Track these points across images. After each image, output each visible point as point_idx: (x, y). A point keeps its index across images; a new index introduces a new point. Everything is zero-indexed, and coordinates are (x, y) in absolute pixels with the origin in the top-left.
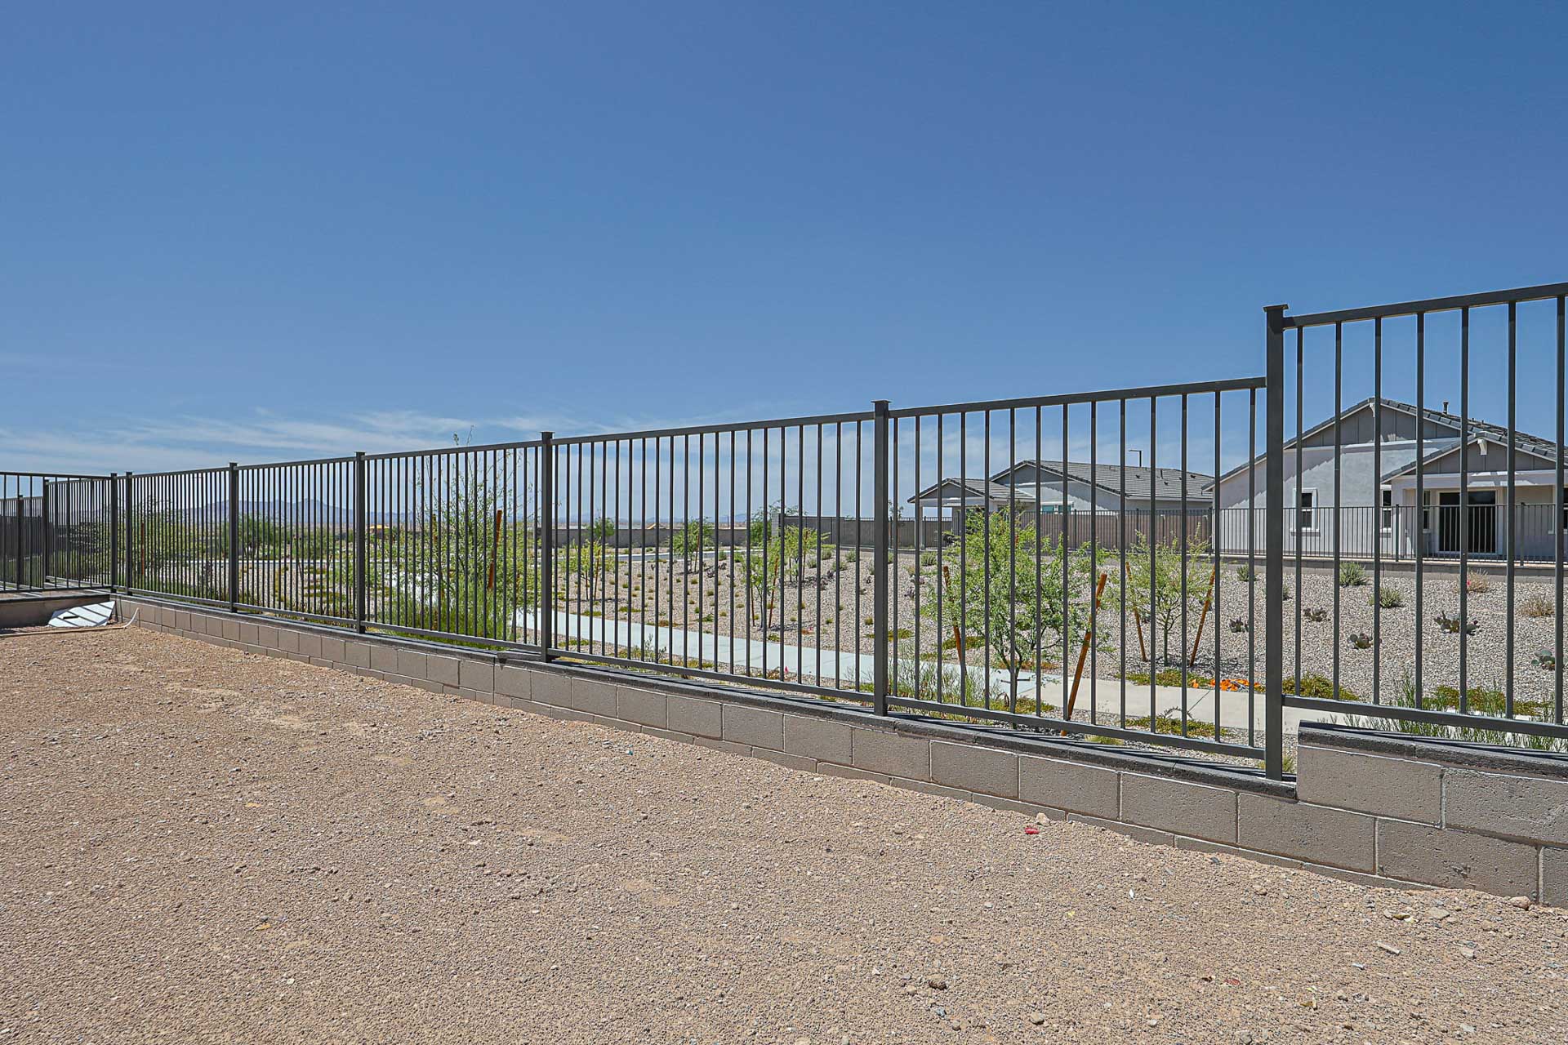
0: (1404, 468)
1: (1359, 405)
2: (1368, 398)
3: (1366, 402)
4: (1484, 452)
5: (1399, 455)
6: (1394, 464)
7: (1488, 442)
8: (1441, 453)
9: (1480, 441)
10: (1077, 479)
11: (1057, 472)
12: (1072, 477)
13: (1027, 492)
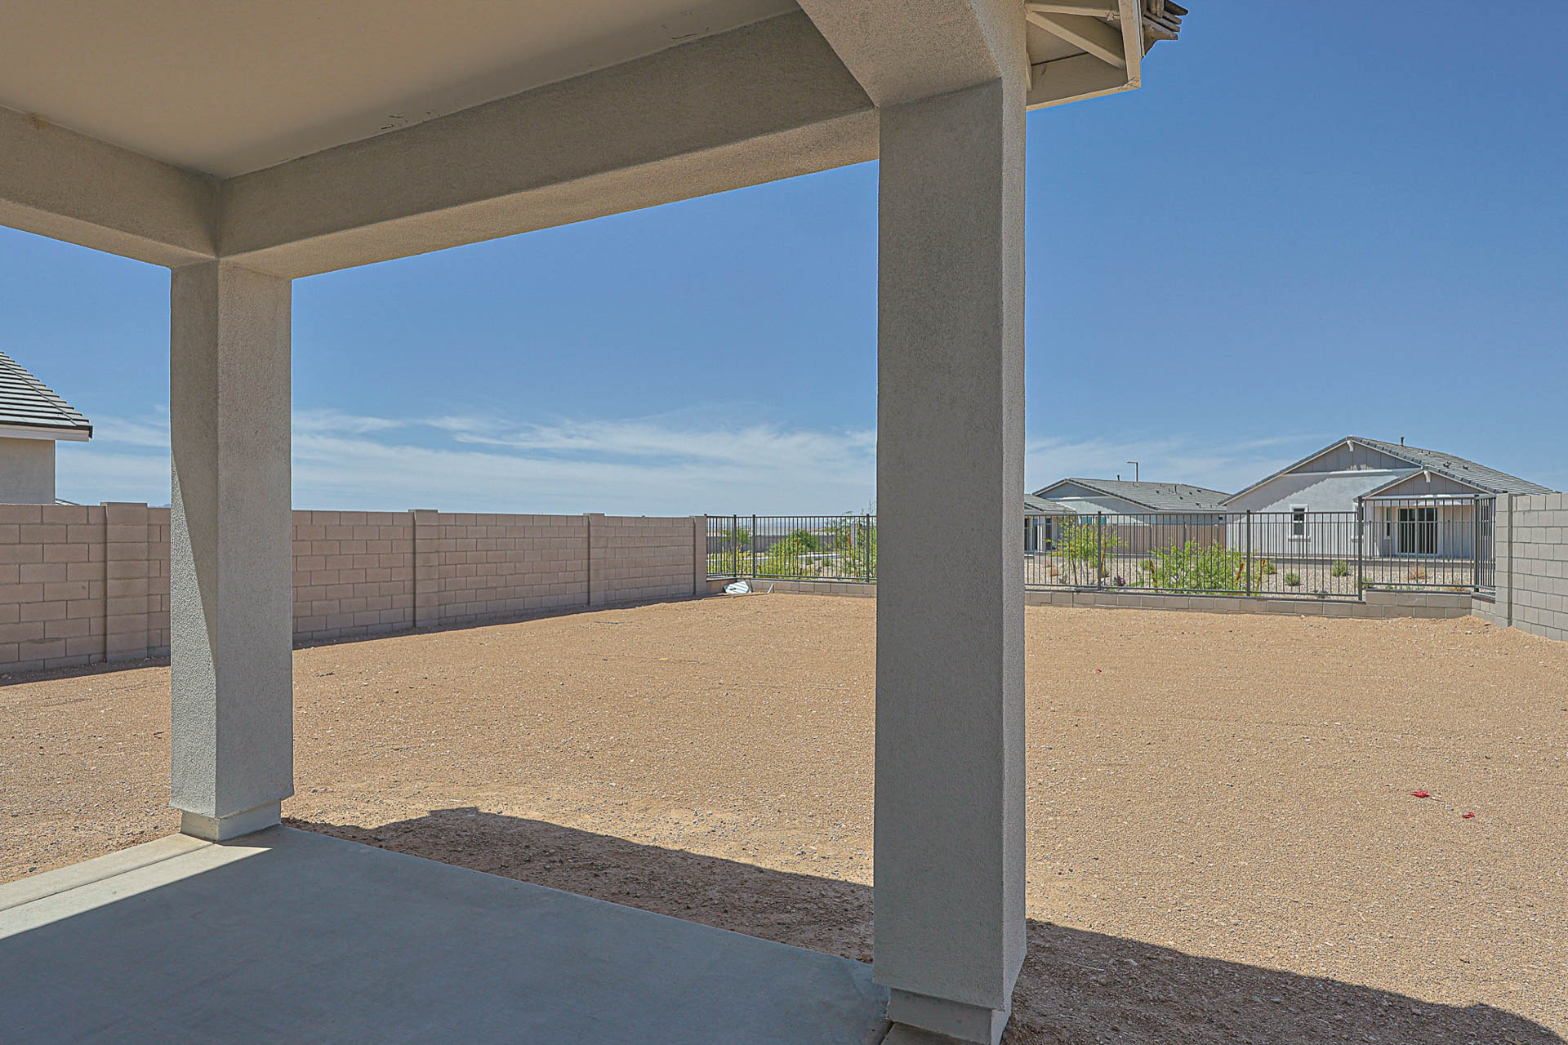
0: (1372, 491)
1: (1340, 442)
2: (1345, 437)
3: (1344, 440)
4: (1428, 480)
5: (1372, 480)
6: (1364, 487)
7: (1431, 473)
8: (1398, 480)
9: (1426, 472)
10: (1112, 494)
11: (1094, 488)
12: (1108, 493)
13: (1070, 505)
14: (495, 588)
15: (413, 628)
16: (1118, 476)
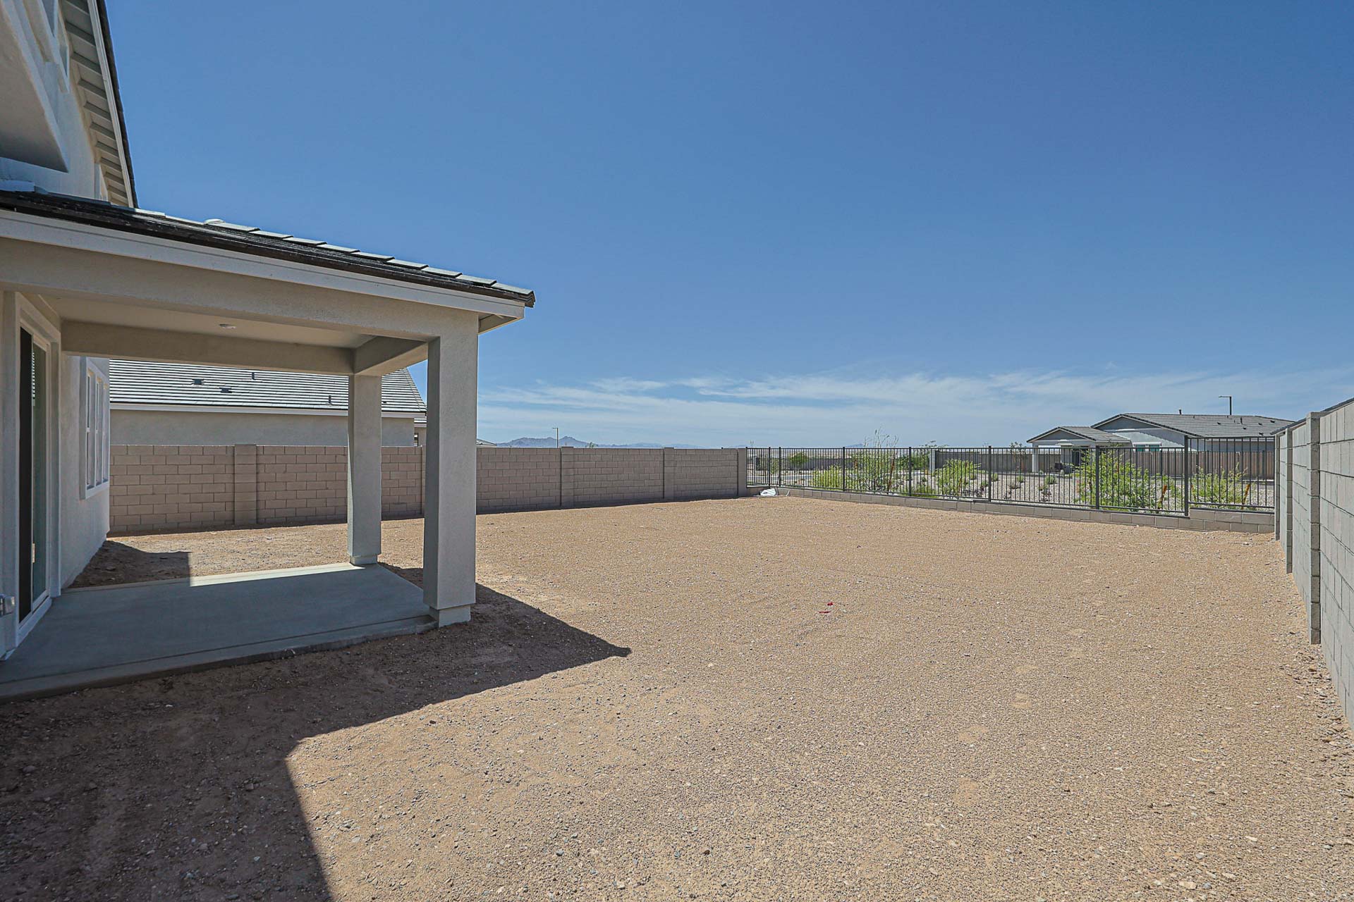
10: (1164, 426)
11: (1147, 421)
12: (1160, 425)
13: (1123, 435)
14: (606, 487)
15: (560, 506)
16: (1180, 411)
